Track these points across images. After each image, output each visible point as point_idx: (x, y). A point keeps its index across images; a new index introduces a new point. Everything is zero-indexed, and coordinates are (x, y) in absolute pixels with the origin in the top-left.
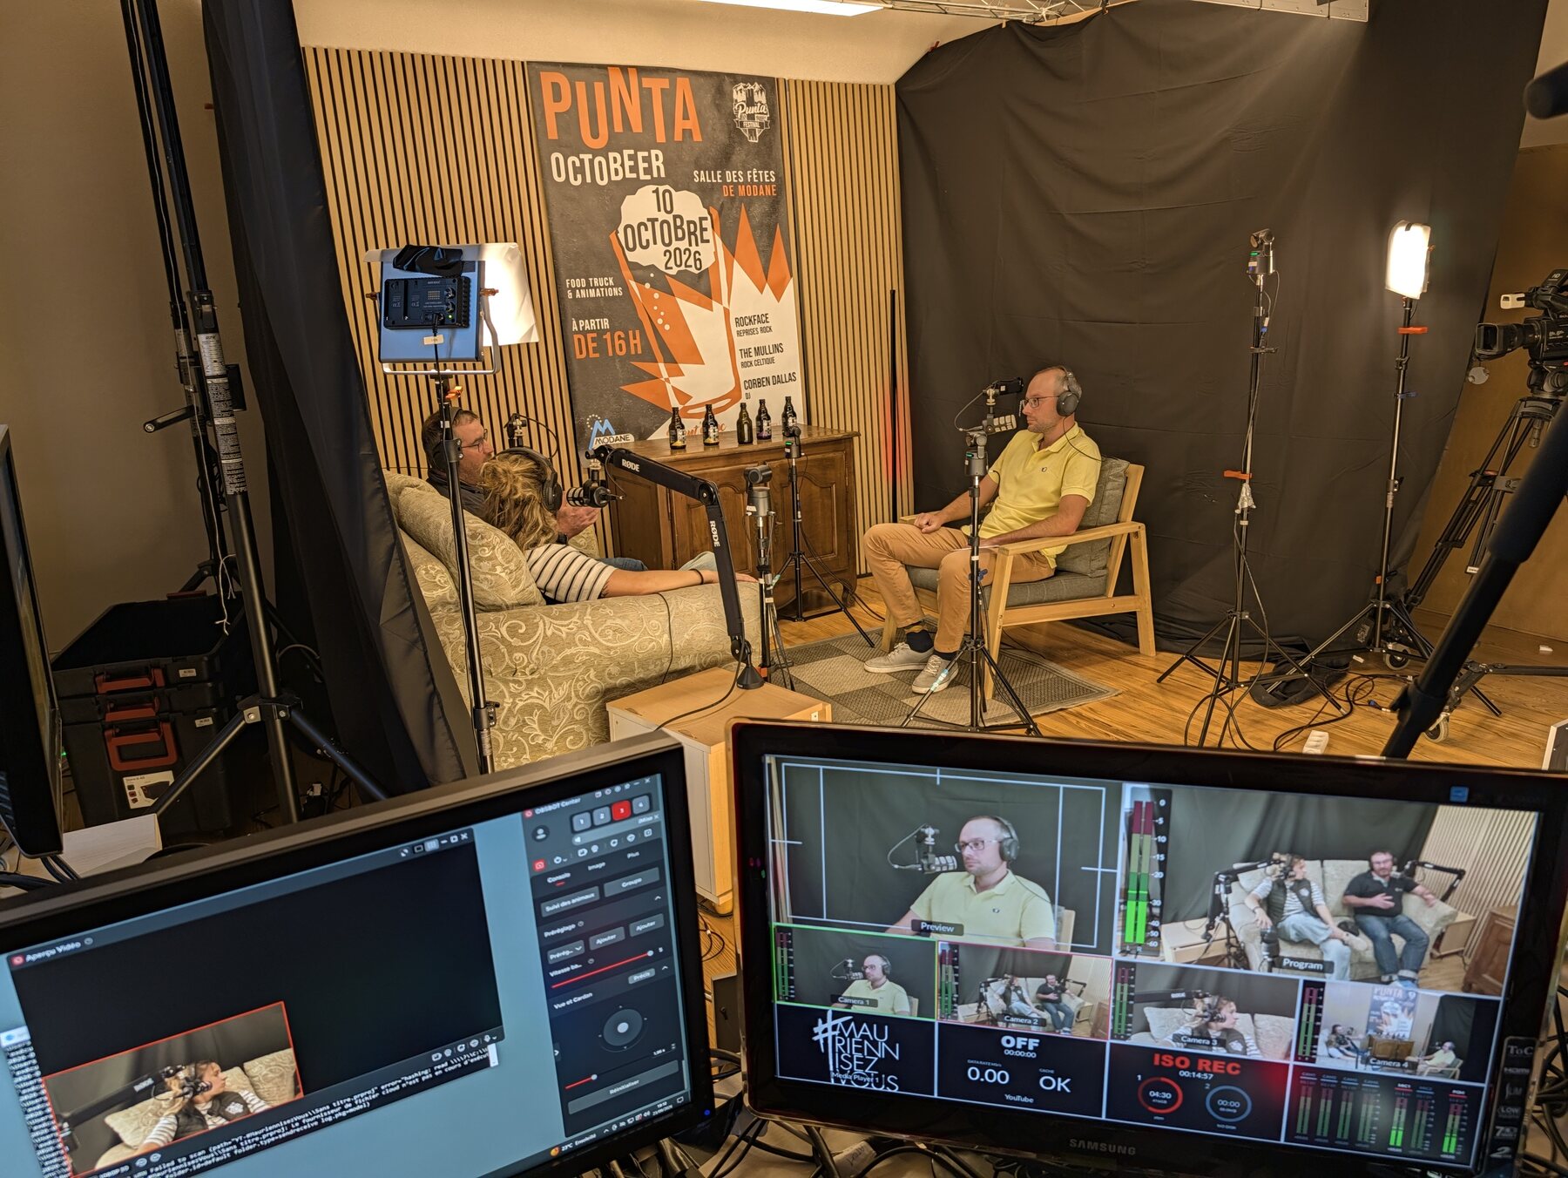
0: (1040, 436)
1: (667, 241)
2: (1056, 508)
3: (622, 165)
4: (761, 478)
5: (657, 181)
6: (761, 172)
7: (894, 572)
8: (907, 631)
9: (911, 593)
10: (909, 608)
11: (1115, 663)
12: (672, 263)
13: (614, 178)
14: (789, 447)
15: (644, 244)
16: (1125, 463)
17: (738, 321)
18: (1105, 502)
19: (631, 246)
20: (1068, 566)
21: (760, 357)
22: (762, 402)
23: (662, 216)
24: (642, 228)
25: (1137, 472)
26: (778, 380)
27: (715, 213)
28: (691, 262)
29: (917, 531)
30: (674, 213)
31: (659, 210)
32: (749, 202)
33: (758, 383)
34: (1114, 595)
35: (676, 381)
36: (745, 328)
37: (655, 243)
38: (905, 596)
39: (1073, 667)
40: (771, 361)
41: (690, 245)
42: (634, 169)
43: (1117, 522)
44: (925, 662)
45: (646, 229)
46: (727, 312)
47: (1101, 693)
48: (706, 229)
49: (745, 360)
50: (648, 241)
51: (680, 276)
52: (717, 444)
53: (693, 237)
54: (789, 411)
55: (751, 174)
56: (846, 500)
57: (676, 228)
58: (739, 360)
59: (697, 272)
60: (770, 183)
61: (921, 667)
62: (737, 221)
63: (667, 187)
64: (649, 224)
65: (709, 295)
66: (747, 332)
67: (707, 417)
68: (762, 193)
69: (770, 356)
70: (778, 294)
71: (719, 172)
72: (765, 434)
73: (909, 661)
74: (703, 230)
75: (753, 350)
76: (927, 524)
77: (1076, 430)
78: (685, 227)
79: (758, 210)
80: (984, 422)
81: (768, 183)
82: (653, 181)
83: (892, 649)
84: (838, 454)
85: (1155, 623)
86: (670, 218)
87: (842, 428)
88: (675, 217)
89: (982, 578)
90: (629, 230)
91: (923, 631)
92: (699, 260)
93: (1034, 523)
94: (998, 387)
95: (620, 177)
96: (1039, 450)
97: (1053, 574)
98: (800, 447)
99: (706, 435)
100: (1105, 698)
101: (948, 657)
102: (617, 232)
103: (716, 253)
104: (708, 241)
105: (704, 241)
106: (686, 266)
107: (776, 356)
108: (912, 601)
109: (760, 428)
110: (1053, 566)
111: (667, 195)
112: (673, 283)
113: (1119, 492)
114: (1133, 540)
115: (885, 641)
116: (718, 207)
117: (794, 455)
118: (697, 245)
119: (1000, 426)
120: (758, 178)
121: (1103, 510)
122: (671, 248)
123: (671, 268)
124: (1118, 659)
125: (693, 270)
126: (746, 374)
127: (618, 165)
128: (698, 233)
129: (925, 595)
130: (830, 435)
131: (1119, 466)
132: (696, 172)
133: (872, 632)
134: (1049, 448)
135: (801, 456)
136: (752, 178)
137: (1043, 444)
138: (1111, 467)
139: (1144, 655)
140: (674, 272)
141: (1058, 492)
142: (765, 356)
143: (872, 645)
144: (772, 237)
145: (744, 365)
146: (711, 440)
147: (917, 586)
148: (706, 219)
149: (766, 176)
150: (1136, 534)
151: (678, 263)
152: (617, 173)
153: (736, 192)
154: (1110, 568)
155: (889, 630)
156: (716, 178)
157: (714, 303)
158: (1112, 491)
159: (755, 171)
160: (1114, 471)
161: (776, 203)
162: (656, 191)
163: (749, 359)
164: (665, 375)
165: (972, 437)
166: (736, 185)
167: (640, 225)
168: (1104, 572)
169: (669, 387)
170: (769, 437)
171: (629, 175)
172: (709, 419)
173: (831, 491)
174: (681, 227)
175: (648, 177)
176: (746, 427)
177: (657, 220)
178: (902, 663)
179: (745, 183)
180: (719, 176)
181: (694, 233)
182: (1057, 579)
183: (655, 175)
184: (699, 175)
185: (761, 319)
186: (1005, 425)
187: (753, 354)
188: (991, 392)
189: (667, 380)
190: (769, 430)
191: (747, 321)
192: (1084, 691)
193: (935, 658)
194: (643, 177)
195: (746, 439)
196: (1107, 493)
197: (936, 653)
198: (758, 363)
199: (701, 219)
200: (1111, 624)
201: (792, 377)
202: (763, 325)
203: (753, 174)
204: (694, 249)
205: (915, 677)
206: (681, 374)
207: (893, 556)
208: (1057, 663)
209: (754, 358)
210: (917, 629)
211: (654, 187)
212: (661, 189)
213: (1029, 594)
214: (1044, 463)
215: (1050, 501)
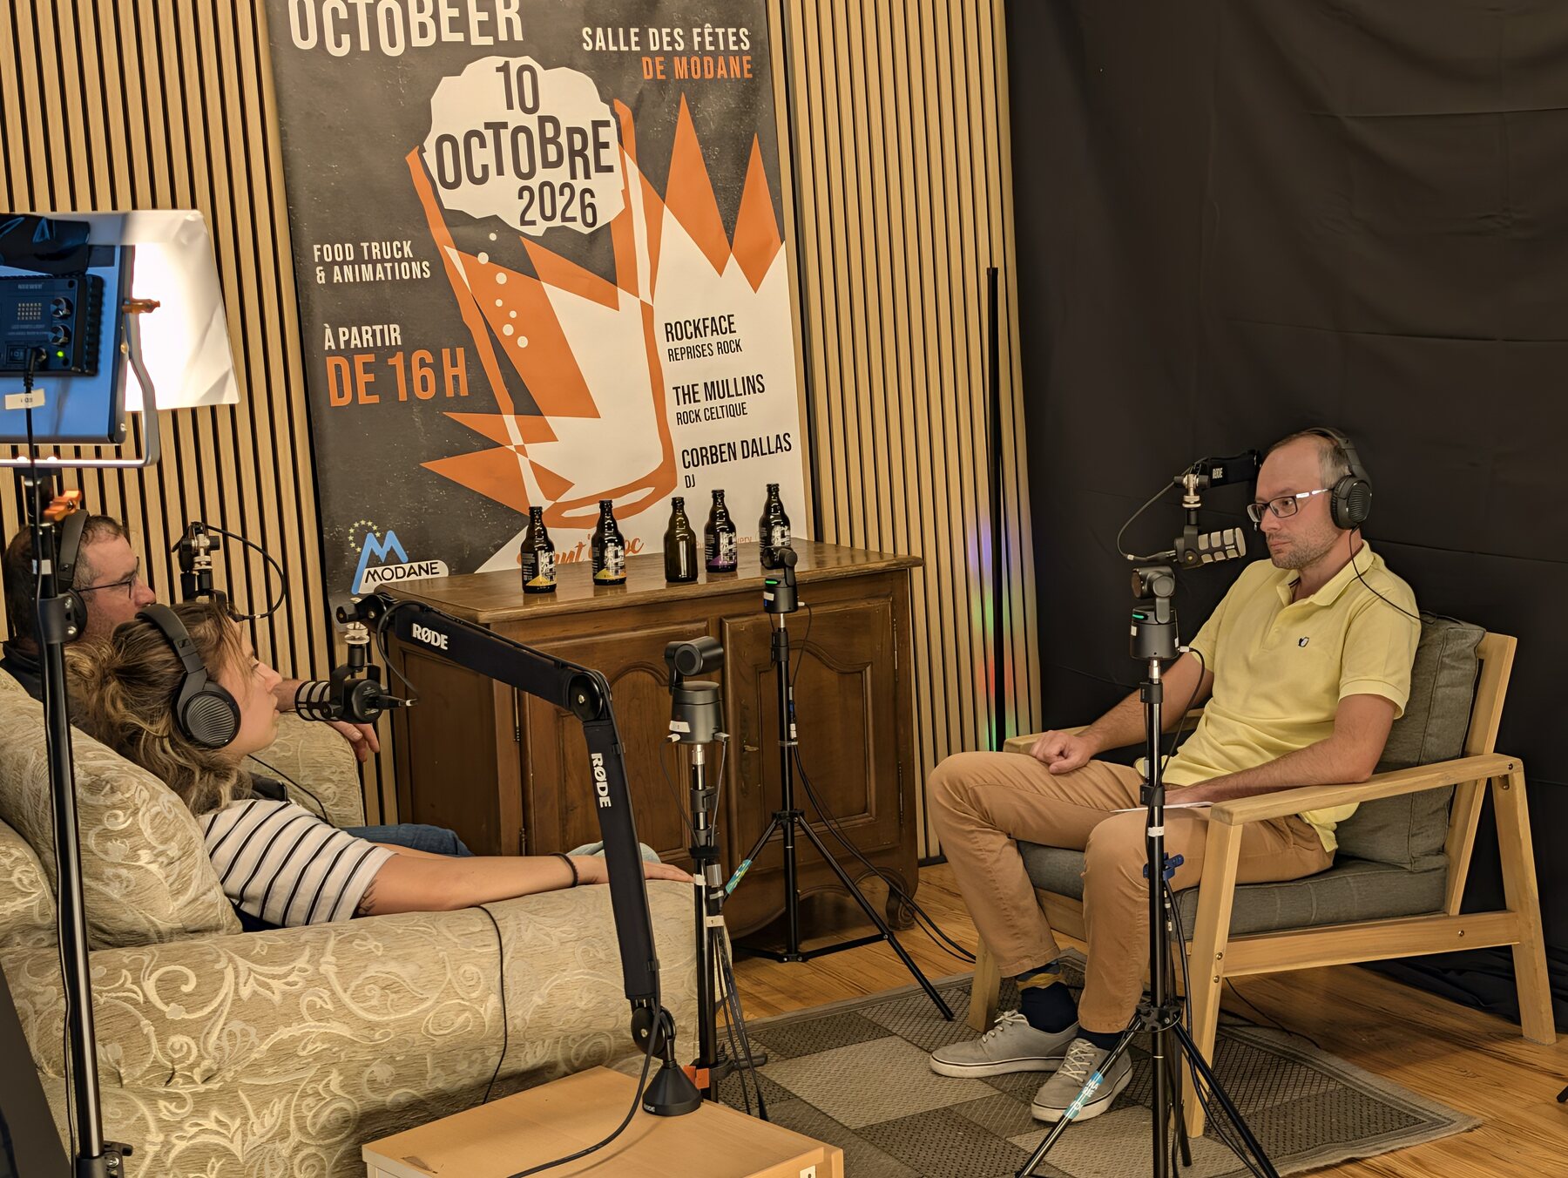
0: (1293, 575)
1: (525, 168)
2: (1327, 725)
3: (436, 16)
4: (700, 664)
5: (509, 48)
6: (720, 31)
7: (994, 856)
8: (1022, 985)
9: (1030, 901)
10: (1026, 934)
11: (1469, 1059)
12: (533, 215)
13: (417, 42)
14: (771, 589)
15: (478, 174)
16: (1475, 631)
17: (671, 331)
18: (1437, 711)
19: (450, 178)
20: (1362, 847)
21: (717, 403)
22: (718, 495)
23: (516, 118)
24: (475, 141)
25: (1503, 649)
26: (753, 449)
27: (625, 112)
28: (576, 210)
29: (1038, 768)
30: (540, 113)
31: (510, 106)
32: (696, 90)
33: (711, 455)
34: (1463, 912)
35: (539, 452)
36: (685, 343)
37: (500, 172)
38: (1016, 908)
39: (1379, 1067)
40: (740, 410)
41: (573, 176)
42: (459, 24)
43: (1464, 753)
44: (1060, 1054)
45: (483, 145)
46: (647, 312)
47: (1437, 1124)
48: (606, 145)
49: (683, 408)
50: (485, 168)
51: (552, 240)
52: (622, 581)
53: (579, 161)
54: (774, 513)
55: (701, 35)
56: (895, 699)
57: (545, 141)
58: (672, 408)
59: (587, 231)
60: (740, 53)
61: (1051, 1065)
62: (671, 128)
63: (527, 60)
64: (489, 135)
65: (611, 277)
66: (690, 352)
67: (601, 526)
68: (722, 72)
69: (736, 400)
70: (755, 277)
71: (633, 31)
72: (723, 561)
73: (1027, 1051)
74: (600, 146)
75: (700, 389)
76: (1061, 754)
77: (1366, 558)
78: (563, 139)
79: (715, 106)
80: (1179, 543)
81: (734, 53)
82: (498, 49)
83: (990, 1025)
84: (876, 604)
85: (1551, 970)
86: (532, 122)
87: (888, 549)
88: (543, 120)
89: (1172, 874)
90: (447, 146)
91: (1056, 985)
92: (592, 206)
93: (1286, 755)
94: (1205, 470)
95: (430, 40)
96: (1292, 600)
97: (1329, 863)
98: (795, 589)
99: (599, 562)
100: (1443, 1135)
101: (1105, 1042)
102: (422, 150)
103: (626, 194)
104: (610, 169)
105: (600, 169)
106: (564, 219)
107: (750, 400)
108: (1030, 919)
109: (714, 549)
110: (1330, 846)
111: (527, 75)
112: (537, 255)
113: (1465, 692)
114: (1499, 793)
115: (977, 1006)
116: (632, 100)
117: (783, 606)
118: (587, 176)
119: (1211, 551)
120: (715, 43)
121: (1432, 729)
122: (534, 183)
123: (533, 223)
124: (1475, 1048)
125: (578, 226)
126: (686, 437)
127: (426, 17)
128: (590, 152)
129: (1059, 907)
130: (862, 564)
131: (1464, 636)
132: (587, 30)
133: (949, 986)
134: (1312, 599)
135: (796, 608)
136: (702, 44)
137: (1300, 589)
138: (1446, 639)
139: (1531, 1042)
140: (538, 230)
141: (1335, 689)
142: (727, 401)
143: (948, 1016)
144: (742, 162)
145: (682, 418)
146: (609, 575)
147: (1042, 887)
148: (606, 124)
149: (732, 39)
150: (1505, 780)
151: (548, 213)
152: (423, 33)
153: (669, 70)
154: (1453, 852)
155: (985, 983)
156: (627, 42)
157: (622, 295)
158: (1450, 687)
159: (708, 29)
160: (1453, 647)
161: (752, 91)
162: (505, 69)
163: (693, 406)
164: (516, 438)
165: (1143, 578)
166: (669, 57)
167: (470, 135)
168: (1438, 861)
169: (523, 462)
170: (733, 568)
171: (448, 36)
172: (606, 530)
173: (862, 682)
174: (554, 141)
175: (489, 41)
176: (683, 546)
177: (505, 125)
178: (1012, 1056)
179: (689, 52)
180: (634, 39)
181: (581, 153)
182: (1338, 875)
183: (503, 36)
184: (593, 37)
185: (721, 324)
186: (1223, 549)
187: (701, 396)
188: (1191, 480)
189: (521, 450)
190: (732, 554)
191: (690, 329)
192: (1402, 1121)
193: (1081, 1046)
194: (477, 40)
195: (683, 573)
196: (1440, 693)
197: (1083, 1034)
198: (711, 415)
199: (597, 125)
200: (1461, 972)
201: (782, 444)
202: (722, 338)
203: (703, 35)
204: (580, 184)
205: (1040, 1085)
206: (549, 436)
207: (990, 821)
208: (1346, 1057)
209: (704, 404)
210: (1042, 981)
211: (500, 61)
212: (515, 63)
213: (1279, 907)
214: (1302, 630)
215: (1318, 708)
